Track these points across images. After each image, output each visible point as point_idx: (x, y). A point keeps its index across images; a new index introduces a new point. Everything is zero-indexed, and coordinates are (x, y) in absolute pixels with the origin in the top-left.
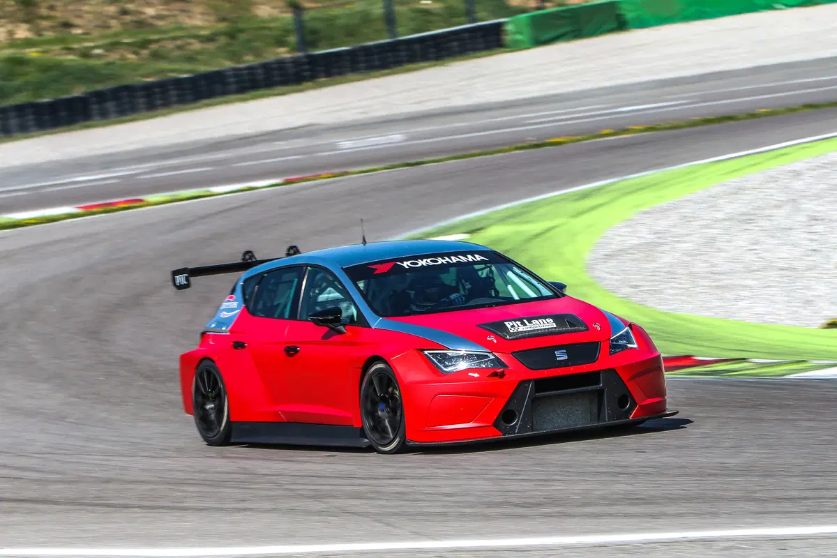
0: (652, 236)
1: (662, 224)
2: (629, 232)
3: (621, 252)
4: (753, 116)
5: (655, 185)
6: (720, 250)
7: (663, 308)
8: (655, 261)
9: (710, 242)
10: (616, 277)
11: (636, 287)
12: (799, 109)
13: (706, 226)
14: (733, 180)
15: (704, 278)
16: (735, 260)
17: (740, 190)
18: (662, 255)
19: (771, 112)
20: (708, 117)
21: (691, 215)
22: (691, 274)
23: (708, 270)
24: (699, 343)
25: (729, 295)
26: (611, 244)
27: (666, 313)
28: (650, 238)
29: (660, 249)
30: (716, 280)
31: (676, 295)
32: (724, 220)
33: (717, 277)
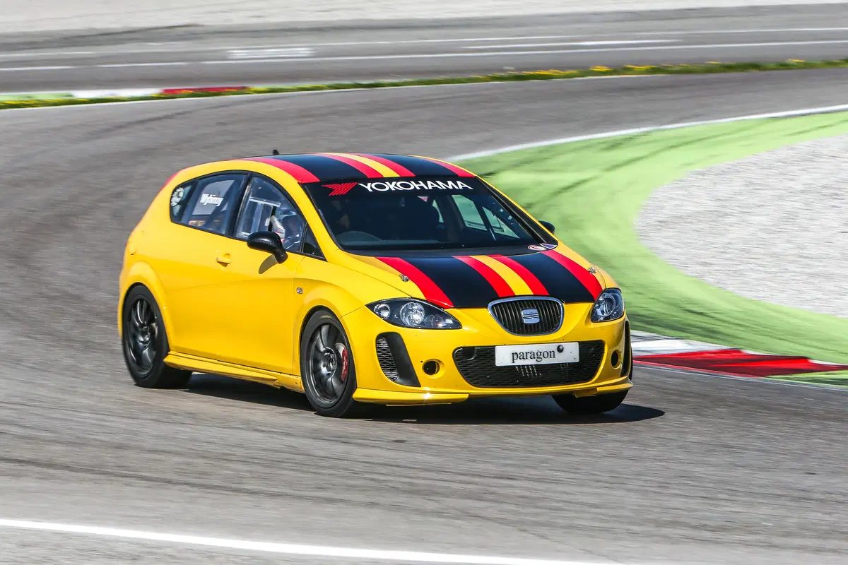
0: (713, 204)
1: (724, 190)
2: (684, 196)
3: (679, 219)
4: (784, 66)
5: (700, 140)
6: (806, 229)
7: (749, 295)
8: (722, 235)
9: (791, 217)
10: (678, 250)
11: (705, 264)
12: (839, 64)
13: (780, 197)
14: (805, 142)
15: (793, 262)
16: (829, 243)
17: (814, 156)
18: (730, 228)
19: (805, 64)
20: (727, 63)
21: (759, 181)
22: (772, 255)
23: (795, 252)
24: (808, 342)
25: (830, 286)
26: (663, 207)
27: (751, 301)
28: (712, 205)
29: (728, 220)
30: (808, 266)
31: (762, 279)
32: (803, 191)
33: (808, 262)
